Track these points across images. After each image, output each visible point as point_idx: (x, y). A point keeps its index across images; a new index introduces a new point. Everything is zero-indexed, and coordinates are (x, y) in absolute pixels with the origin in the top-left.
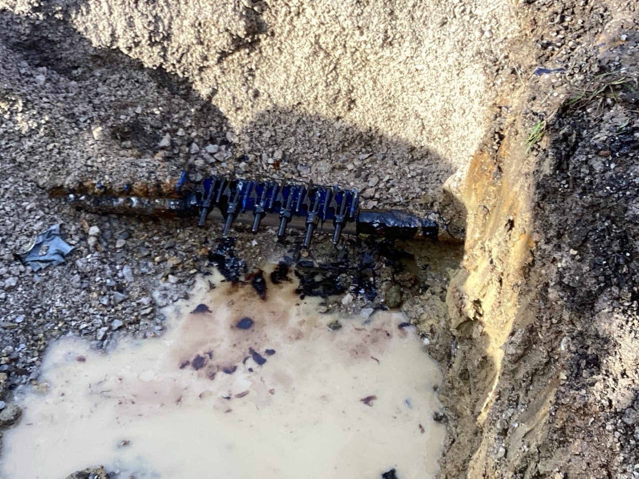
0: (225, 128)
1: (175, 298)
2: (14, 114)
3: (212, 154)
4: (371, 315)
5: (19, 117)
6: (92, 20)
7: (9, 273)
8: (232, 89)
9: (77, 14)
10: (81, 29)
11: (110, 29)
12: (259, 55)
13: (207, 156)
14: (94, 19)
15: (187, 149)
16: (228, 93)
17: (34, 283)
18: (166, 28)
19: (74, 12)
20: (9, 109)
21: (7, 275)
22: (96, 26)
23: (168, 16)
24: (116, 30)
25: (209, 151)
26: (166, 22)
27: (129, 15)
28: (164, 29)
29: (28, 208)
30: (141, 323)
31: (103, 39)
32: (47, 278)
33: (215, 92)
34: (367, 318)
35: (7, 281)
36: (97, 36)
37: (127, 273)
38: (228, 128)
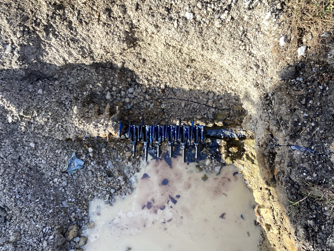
0: (134, 77)
1: (133, 172)
2: (35, 118)
3: (132, 93)
4: (220, 170)
5: (37, 119)
6: (51, 57)
7: (62, 180)
8: (132, 61)
9: (42, 57)
10: (48, 62)
11: (62, 58)
12: (140, 48)
13: (129, 95)
14: (52, 56)
15: (120, 95)
16: (130, 63)
17: (74, 180)
18: (89, 50)
19: (41, 57)
20: (32, 117)
21: (62, 181)
22: (55, 58)
23: (87, 45)
24: (64, 57)
25: (130, 92)
26: (87, 48)
27: (68, 51)
28: (87, 51)
29: (59, 152)
30: (122, 188)
31: (60, 62)
32: (78, 176)
33: (124, 63)
34: (218, 172)
35: (63, 183)
36: (57, 62)
37: (110, 165)
38: (136, 76)
